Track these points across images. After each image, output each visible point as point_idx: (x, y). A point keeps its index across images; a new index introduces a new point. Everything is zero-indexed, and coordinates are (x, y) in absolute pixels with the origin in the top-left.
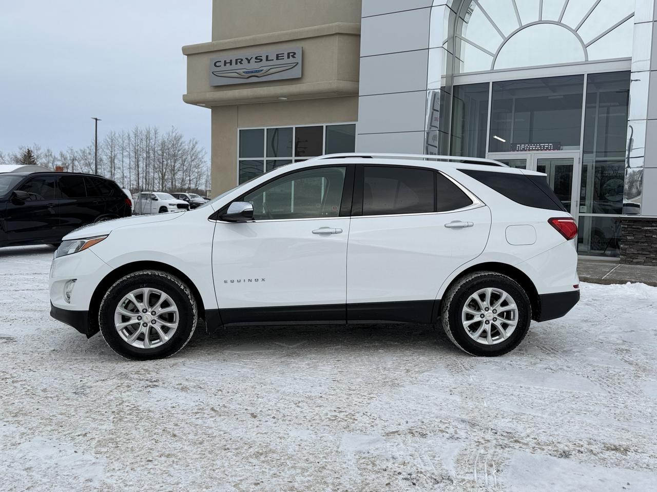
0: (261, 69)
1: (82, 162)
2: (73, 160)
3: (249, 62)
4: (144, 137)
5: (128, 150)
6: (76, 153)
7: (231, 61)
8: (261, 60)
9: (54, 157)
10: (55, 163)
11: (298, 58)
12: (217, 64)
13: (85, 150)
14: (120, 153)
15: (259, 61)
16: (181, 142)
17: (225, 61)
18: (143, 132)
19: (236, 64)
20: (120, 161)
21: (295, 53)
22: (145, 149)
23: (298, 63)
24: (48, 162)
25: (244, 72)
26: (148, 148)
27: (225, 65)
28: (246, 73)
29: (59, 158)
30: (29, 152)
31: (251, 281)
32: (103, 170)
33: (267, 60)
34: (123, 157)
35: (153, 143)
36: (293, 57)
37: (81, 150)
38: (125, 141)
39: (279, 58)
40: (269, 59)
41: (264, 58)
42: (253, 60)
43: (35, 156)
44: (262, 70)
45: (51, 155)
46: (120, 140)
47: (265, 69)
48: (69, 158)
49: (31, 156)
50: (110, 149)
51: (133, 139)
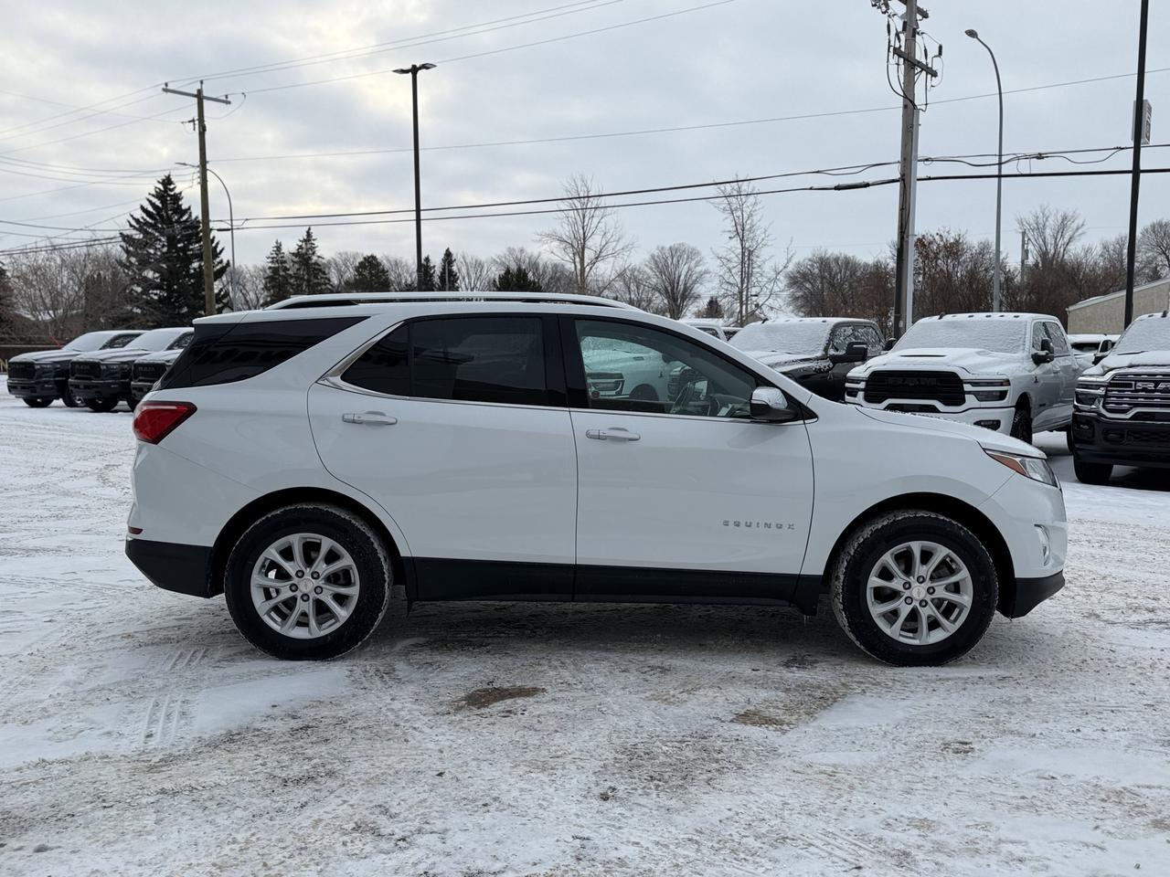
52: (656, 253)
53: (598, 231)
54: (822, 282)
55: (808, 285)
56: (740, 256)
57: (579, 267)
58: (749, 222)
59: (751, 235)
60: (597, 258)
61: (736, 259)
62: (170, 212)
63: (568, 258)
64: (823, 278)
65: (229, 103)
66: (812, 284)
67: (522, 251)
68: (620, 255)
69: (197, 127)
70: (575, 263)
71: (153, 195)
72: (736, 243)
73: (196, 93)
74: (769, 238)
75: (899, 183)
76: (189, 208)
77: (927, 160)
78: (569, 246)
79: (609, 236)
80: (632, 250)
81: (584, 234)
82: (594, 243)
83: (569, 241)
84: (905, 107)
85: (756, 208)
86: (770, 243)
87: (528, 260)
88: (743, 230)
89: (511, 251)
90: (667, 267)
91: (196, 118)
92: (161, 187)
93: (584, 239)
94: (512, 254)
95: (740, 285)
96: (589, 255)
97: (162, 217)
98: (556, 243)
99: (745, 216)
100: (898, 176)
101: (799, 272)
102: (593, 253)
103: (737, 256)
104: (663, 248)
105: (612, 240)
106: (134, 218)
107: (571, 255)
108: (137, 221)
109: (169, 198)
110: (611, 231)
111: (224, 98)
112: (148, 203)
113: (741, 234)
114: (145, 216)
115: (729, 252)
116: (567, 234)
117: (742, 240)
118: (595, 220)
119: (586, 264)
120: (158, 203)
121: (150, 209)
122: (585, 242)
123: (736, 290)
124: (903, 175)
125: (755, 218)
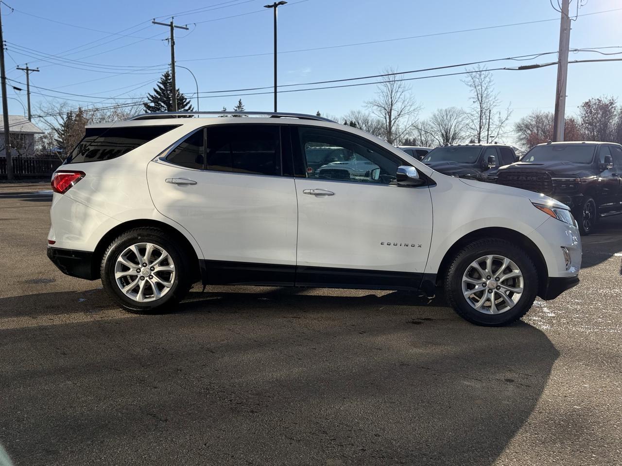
52: (436, 113)
53: (400, 99)
54: (537, 130)
55: (529, 132)
56: (479, 113)
57: (388, 121)
58: (486, 92)
59: (487, 100)
60: (399, 115)
61: (477, 114)
62: (168, 92)
63: (382, 116)
64: (538, 127)
65: (188, 29)
66: (530, 130)
67: (359, 113)
68: (413, 114)
69: (170, 42)
70: (386, 118)
71: (160, 83)
72: (477, 105)
73: (170, 24)
74: (498, 101)
75: (557, 65)
76: (178, 90)
77: (575, 50)
78: (382, 109)
79: (406, 103)
80: (420, 111)
81: (392, 101)
82: (397, 107)
83: (383, 106)
84: (562, 18)
85: (490, 84)
86: (498, 104)
87: (362, 118)
88: (482, 97)
89: (353, 113)
90: (443, 121)
91: (170, 37)
92: (164, 78)
93: (392, 105)
94: (354, 115)
95: (479, 130)
96: (394, 114)
97: (164, 94)
98: (375, 107)
99: (483, 89)
100: (557, 60)
101: (523, 124)
102: (396, 112)
103: (477, 113)
104: (441, 110)
105: (408, 105)
106: (150, 95)
107: (384, 114)
108: (152, 96)
109: (168, 84)
110: (408, 100)
111: (185, 27)
112: (157, 87)
113: (480, 100)
114: (155, 94)
115: (473, 110)
116: (382, 102)
117: (481, 103)
118: (399, 94)
119: (392, 119)
120: (162, 86)
121: (159, 90)
122: (392, 106)
123: (476, 133)
124: (560, 59)
125: (489, 90)
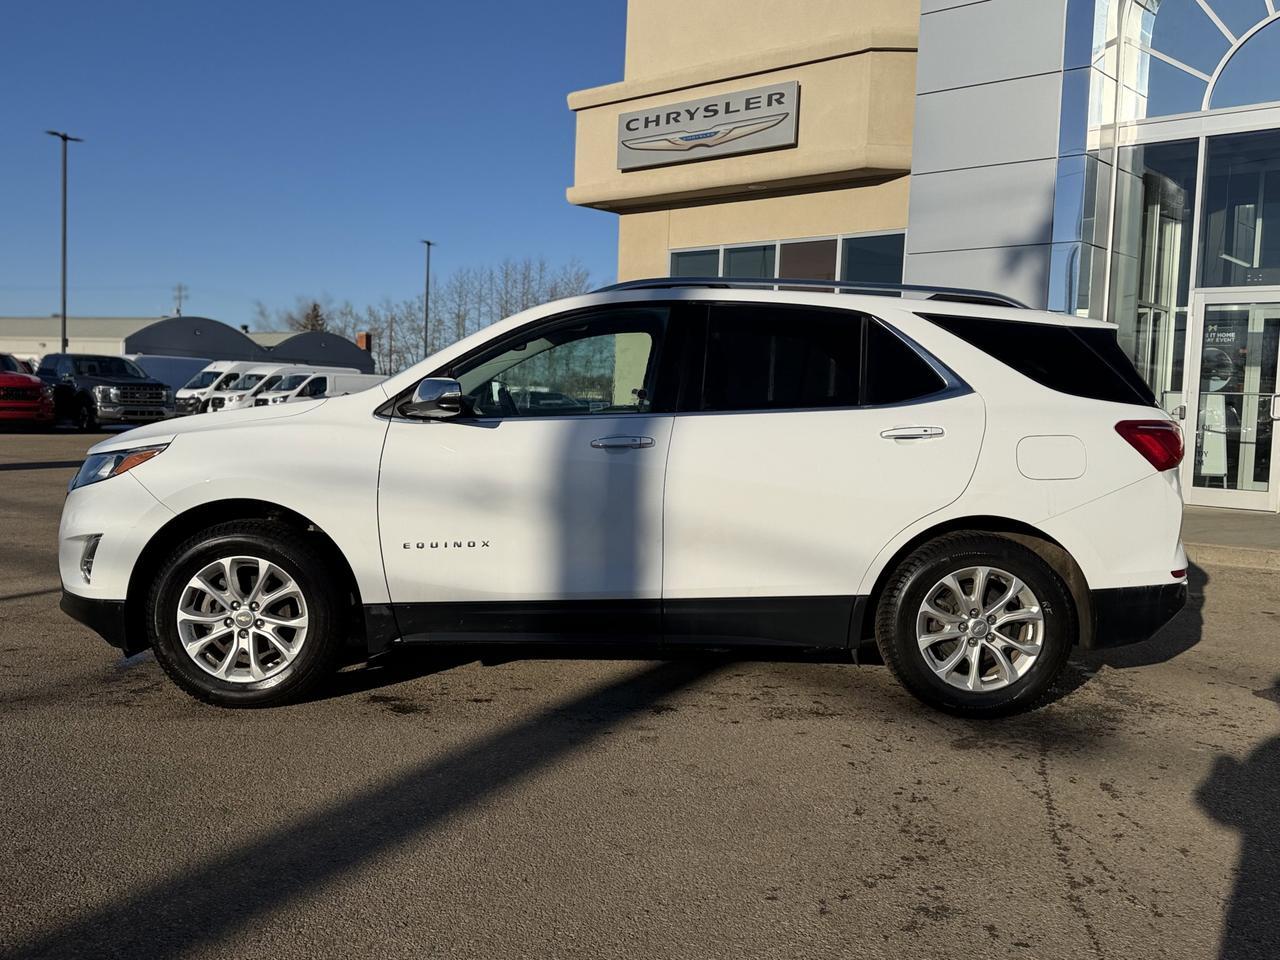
0: (714, 130)
1: (406, 324)
2: (392, 322)
3: (692, 118)
4: (519, 277)
5: (489, 301)
6: (395, 309)
7: (658, 117)
8: (716, 112)
9: (357, 315)
10: (358, 328)
11: (789, 105)
12: (632, 126)
13: (412, 303)
14: (475, 308)
15: (712, 113)
16: (586, 284)
17: (647, 119)
18: (519, 266)
19: (668, 122)
20: (473, 322)
21: (782, 95)
22: (519, 300)
23: (788, 114)
24: (346, 326)
25: (682, 138)
26: (525, 298)
27: (646, 126)
28: (686, 139)
29: (366, 317)
30: (315, 308)
31: (460, 546)
32: (442, 341)
33: (727, 111)
34: (480, 316)
35: (537, 288)
36: (779, 102)
37: (405, 303)
38: (485, 286)
39: (751, 106)
40: (731, 110)
41: (721, 109)
42: (701, 113)
43: (324, 317)
44: (716, 133)
45: (351, 313)
46: (476, 284)
47: (722, 129)
48: (383, 319)
49: (317, 316)
50: (457, 300)
51: (499, 282)
